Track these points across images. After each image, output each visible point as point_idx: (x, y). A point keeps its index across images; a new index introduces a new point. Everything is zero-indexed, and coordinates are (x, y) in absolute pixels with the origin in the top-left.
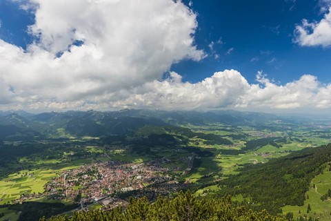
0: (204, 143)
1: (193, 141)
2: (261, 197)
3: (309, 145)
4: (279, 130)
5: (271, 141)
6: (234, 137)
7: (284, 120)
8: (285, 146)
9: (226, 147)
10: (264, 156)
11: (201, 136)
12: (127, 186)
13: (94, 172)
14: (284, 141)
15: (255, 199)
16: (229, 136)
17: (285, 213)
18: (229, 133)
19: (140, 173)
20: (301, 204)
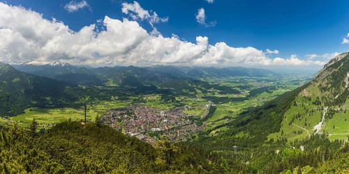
0: (219, 93)
1: (210, 92)
2: (255, 131)
3: (288, 90)
4: (272, 81)
5: (266, 89)
6: (242, 88)
7: (275, 74)
8: (275, 92)
9: (235, 96)
10: (261, 100)
11: (217, 87)
12: (156, 127)
13: (131, 113)
14: (274, 88)
15: (252, 133)
16: (238, 87)
17: (269, 140)
18: (238, 85)
19: (166, 117)
20: (278, 131)
